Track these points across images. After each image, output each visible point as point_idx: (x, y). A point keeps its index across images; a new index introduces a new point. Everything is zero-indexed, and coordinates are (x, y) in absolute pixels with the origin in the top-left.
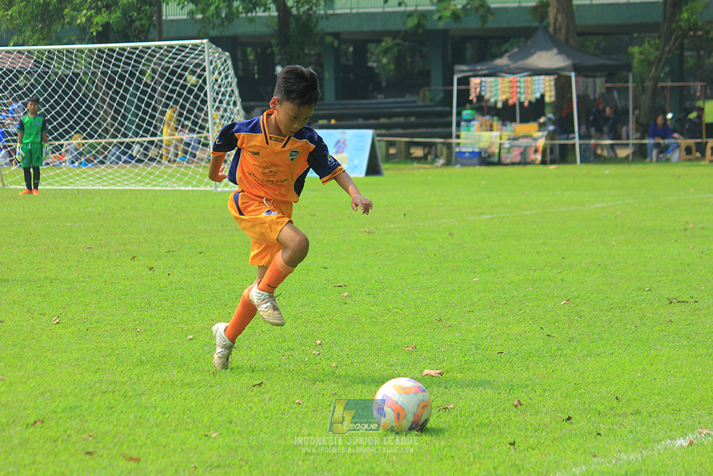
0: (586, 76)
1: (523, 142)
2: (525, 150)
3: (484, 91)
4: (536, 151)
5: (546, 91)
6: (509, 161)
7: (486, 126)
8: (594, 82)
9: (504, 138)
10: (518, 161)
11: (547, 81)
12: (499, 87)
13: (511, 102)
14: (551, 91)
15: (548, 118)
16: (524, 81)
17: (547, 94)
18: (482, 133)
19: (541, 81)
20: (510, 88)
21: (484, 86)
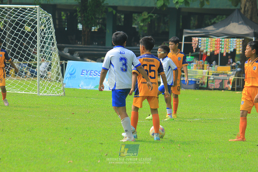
1: (221, 77)
2: (222, 81)
3: (200, 45)
4: (229, 83)
5: (237, 47)
6: (213, 87)
7: (200, 66)
9: (210, 73)
10: (218, 87)
11: (238, 42)
12: (209, 44)
13: (216, 53)
14: (240, 47)
15: (237, 63)
16: (224, 41)
17: (238, 49)
18: (197, 70)
19: (234, 42)
20: (216, 44)
21: (200, 43)
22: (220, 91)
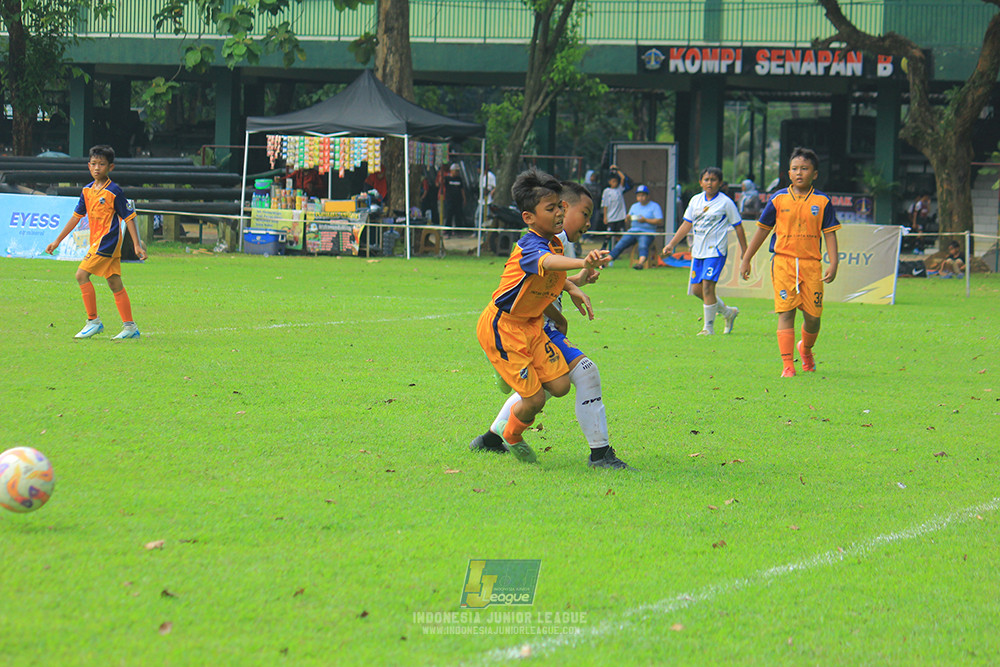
0: (423, 140)
1: (336, 224)
2: (338, 235)
3: (286, 153)
4: (353, 238)
5: (368, 158)
6: (317, 250)
7: (286, 201)
8: (434, 149)
9: (310, 219)
10: (329, 249)
11: (370, 144)
12: (306, 149)
13: (321, 170)
14: (375, 157)
15: (370, 195)
16: (340, 144)
17: (370, 162)
18: (280, 211)
19: (363, 145)
20: (320, 151)
21: (286, 147)
22: (333, 258)
